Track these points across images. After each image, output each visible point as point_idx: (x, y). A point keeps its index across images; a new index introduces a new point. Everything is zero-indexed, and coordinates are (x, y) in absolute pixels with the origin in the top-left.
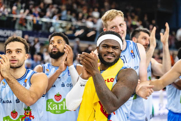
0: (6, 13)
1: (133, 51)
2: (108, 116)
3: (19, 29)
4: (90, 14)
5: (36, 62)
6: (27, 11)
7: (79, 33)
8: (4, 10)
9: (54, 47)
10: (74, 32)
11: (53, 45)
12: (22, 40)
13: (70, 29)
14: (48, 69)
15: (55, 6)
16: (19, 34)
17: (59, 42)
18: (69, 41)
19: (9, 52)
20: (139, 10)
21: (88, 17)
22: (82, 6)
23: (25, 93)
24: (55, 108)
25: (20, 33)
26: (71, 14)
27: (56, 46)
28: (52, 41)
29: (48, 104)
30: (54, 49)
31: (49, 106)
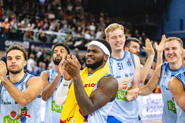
0: (16, 27)
1: (129, 60)
2: (86, 118)
3: (27, 41)
4: (88, 28)
5: (41, 69)
6: (33, 25)
7: (78, 43)
8: (14, 24)
9: (57, 56)
10: (74, 43)
11: (57, 54)
12: (21, 49)
13: (70, 41)
14: (52, 75)
15: (58, 21)
16: (26, 45)
17: (61, 52)
18: (70, 50)
19: (10, 59)
20: (130, 24)
21: (86, 30)
22: (81, 21)
23: (20, 96)
24: (59, 108)
25: (28, 43)
26: (71, 28)
27: (59, 54)
28: (56, 50)
29: (53, 105)
30: (58, 57)
31: (54, 106)
